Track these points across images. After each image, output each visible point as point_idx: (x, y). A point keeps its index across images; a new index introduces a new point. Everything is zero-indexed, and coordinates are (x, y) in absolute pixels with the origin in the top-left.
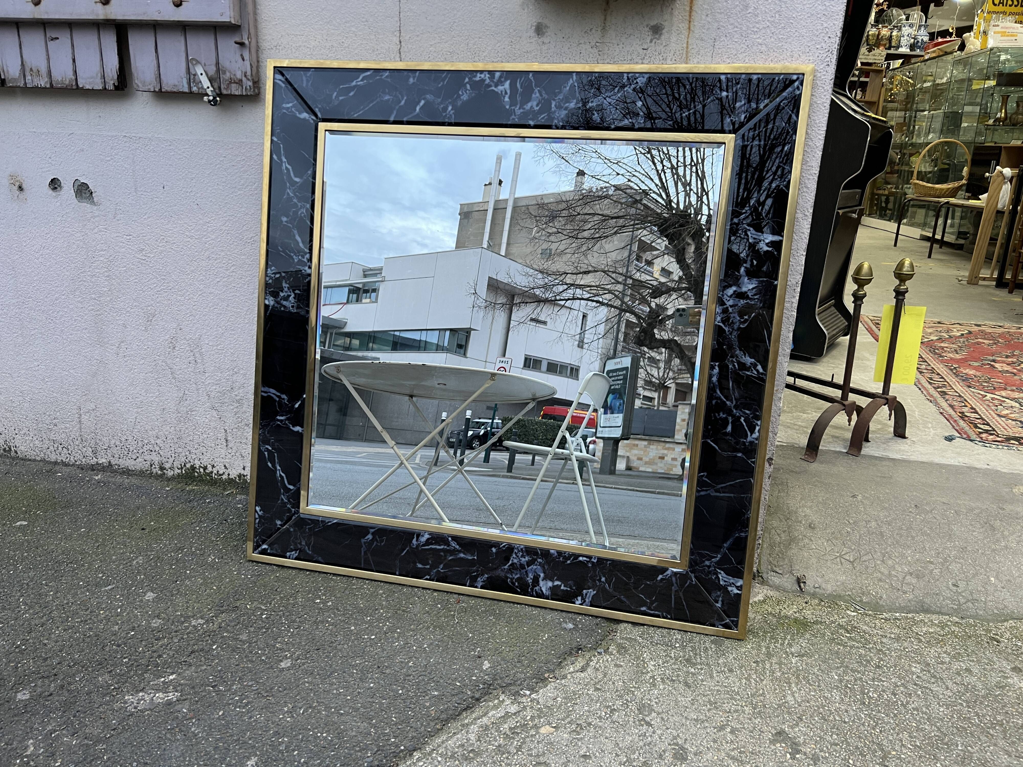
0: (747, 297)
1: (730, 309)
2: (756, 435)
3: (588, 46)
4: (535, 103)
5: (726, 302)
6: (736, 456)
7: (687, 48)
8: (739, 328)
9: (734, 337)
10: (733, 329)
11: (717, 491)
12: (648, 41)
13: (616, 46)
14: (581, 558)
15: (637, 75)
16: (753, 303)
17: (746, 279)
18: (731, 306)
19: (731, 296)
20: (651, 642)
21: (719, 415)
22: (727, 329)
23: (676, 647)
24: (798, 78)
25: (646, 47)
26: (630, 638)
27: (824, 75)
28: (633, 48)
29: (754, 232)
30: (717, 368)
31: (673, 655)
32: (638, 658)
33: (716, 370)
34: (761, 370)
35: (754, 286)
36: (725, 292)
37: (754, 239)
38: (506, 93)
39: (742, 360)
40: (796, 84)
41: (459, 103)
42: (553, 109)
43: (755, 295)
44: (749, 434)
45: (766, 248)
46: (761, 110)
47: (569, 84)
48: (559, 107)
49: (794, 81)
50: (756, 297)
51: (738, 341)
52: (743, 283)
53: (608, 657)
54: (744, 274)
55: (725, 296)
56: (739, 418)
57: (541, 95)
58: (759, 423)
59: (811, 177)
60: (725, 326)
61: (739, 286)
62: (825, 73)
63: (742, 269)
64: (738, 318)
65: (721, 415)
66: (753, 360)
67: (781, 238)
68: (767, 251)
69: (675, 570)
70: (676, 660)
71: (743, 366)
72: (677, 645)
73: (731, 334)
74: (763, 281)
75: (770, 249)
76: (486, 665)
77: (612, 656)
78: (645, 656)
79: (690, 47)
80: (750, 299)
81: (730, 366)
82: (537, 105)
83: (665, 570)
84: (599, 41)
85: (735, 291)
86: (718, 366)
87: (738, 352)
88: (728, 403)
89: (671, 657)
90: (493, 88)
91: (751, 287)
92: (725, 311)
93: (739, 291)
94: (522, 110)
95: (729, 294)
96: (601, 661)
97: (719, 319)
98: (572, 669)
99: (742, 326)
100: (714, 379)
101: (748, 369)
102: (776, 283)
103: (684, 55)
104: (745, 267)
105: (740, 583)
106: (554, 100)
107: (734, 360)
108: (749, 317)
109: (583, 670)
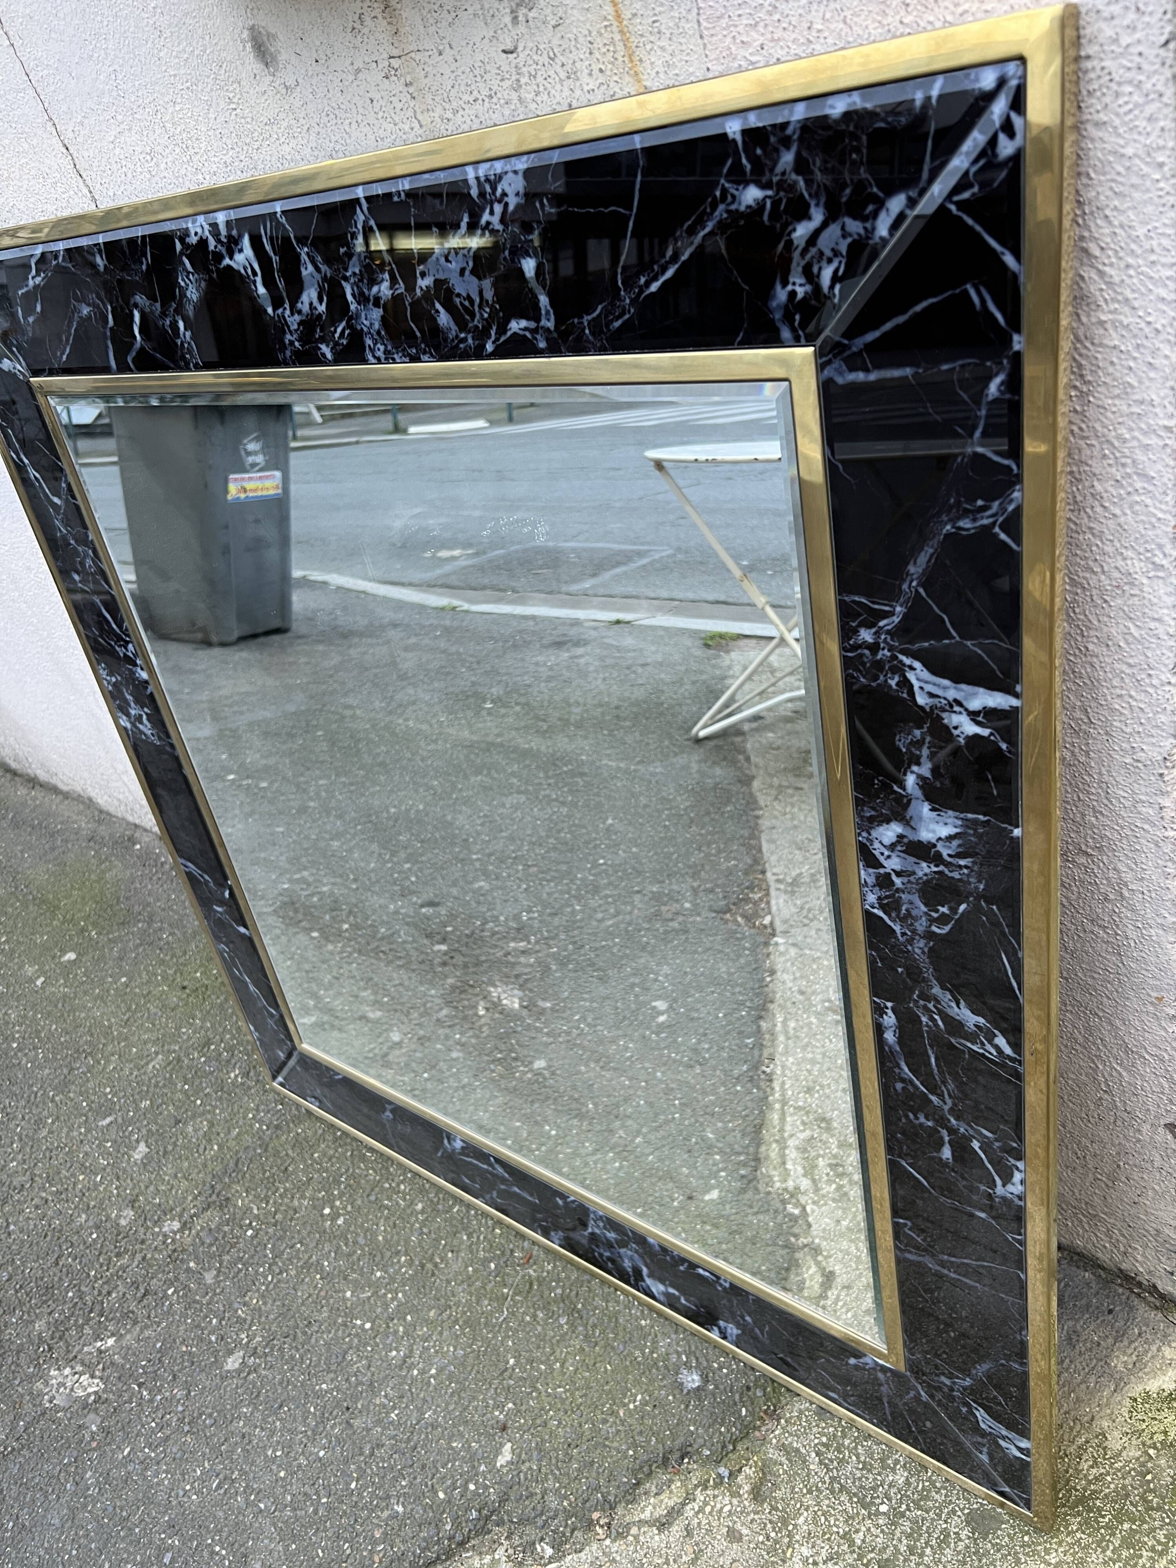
0: (938, 859)
1: (898, 881)
2: (1015, 1188)
3: (375, 76)
4: (314, 294)
5: (882, 859)
6: (972, 1215)
7: (618, 16)
8: (929, 935)
9: (919, 947)
10: (914, 931)
11: (942, 1264)
12: (508, 19)
13: (436, 58)
14: (701, 1271)
15: (498, 166)
16: (956, 875)
17: (926, 808)
18: (899, 874)
19: (892, 847)
20: (833, 1479)
21: (917, 1118)
22: (897, 928)
23: (878, 1513)
24: (1002, 82)
25: (509, 46)
26: (797, 1450)
27: (1131, 28)
28: (479, 57)
29: (926, 675)
30: (889, 1012)
31: (858, 1539)
32: (785, 1522)
33: (890, 1019)
34: (1008, 1051)
35: (952, 830)
36: (874, 834)
37: (931, 695)
38: (255, 274)
39: (949, 1012)
40: (999, 108)
41: (190, 311)
42: (353, 307)
43: (959, 855)
44: (999, 1182)
45: (971, 729)
46: (884, 241)
47: (360, 226)
48: (363, 299)
49: (989, 97)
50: (962, 862)
51: (931, 963)
52: (921, 818)
53: (727, 1500)
54: (918, 793)
55: (876, 845)
56: (969, 1139)
57: (318, 269)
58: (1020, 1165)
59: (1153, 441)
60: (894, 921)
61: (907, 822)
62: (1132, 16)
63: (911, 780)
64: (924, 908)
65: (922, 1119)
66: (981, 1020)
67: (1015, 702)
68: (976, 736)
69: (881, 1362)
70: (860, 1557)
71: (955, 1026)
72: (884, 1508)
73: (910, 941)
74: (975, 822)
75: (985, 732)
76: (505, 1456)
77: (735, 1501)
78: (801, 1520)
79: (627, 14)
80: (947, 864)
81: (924, 1019)
82: (320, 300)
83: (858, 1355)
84: (395, 53)
85: (900, 837)
86: (893, 1009)
87: (936, 990)
88: (933, 1098)
89: (852, 1543)
90: (227, 261)
91: (945, 831)
92: (884, 881)
93: (912, 836)
94: (297, 317)
95: (887, 841)
96: (708, 1509)
97: (872, 898)
98: (646, 1515)
99: (934, 929)
100: (890, 1037)
101: (972, 1037)
102: (1017, 832)
103: (620, 47)
104: (920, 777)
105: (1024, 1444)
106: (346, 279)
107: (931, 1006)
108: (954, 910)
109: (663, 1525)
